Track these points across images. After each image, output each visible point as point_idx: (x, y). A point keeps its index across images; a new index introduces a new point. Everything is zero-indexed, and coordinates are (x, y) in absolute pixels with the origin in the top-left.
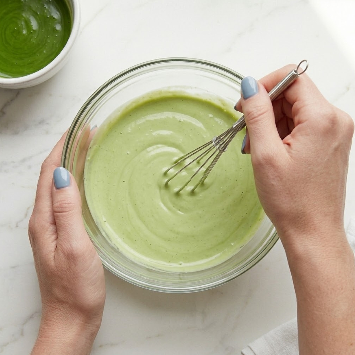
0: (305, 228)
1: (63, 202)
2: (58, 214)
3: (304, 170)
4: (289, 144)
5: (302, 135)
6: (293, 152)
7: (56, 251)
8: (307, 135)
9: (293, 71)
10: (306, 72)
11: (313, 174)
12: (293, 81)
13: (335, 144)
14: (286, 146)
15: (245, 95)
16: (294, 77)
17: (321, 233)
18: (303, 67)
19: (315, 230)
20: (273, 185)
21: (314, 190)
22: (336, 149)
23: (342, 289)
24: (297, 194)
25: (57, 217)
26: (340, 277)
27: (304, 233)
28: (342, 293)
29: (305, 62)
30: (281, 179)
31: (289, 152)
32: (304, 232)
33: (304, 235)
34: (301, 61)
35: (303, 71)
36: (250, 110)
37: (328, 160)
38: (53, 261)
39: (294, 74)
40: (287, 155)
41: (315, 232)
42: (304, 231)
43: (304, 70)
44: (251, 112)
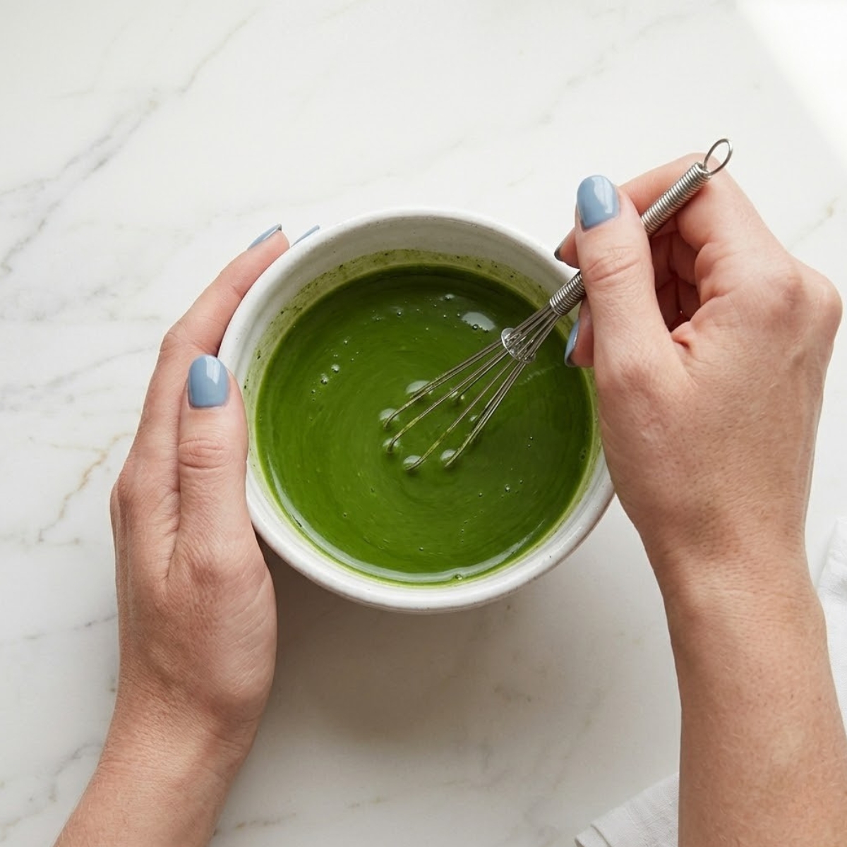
0: (714, 546)
1: (203, 442)
2: (189, 469)
3: (720, 408)
4: (685, 345)
5: (718, 325)
6: (695, 363)
7: (173, 558)
8: (731, 325)
9: (697, 166)
10: (726, 167)
11: (741, 419)
12: (695, 190)
13: (796, 350)
14: (680, 347)
15: (587, 219)
16: (698, 180)
17: (752, 559)
18: (720, 155)
19: (736, 551)
20: (645, 440)
21: (741, 456)
22: (798, 362)
23: (792, 696)
24: (701, 464)
25: (187, 477)
26: (790, 668)
27: (712, 559)
28: (792, 707)
29: (725, 144)
30: (665, 427)
31: (686, 364)
32: (712, 556)
33: (712, 563)
34: (716, 142)
35: (719, 166)
36: (597, 254)
37: (778, 386)
38: (164, 581)
39: (699, 173)
40: (682, 370)
41: (739, 556)
42: (711, 552)
43: (722, 163)
44: (599, 261)
